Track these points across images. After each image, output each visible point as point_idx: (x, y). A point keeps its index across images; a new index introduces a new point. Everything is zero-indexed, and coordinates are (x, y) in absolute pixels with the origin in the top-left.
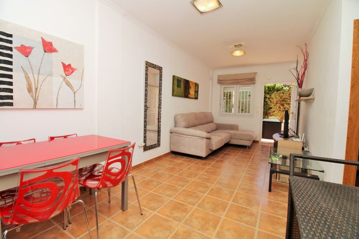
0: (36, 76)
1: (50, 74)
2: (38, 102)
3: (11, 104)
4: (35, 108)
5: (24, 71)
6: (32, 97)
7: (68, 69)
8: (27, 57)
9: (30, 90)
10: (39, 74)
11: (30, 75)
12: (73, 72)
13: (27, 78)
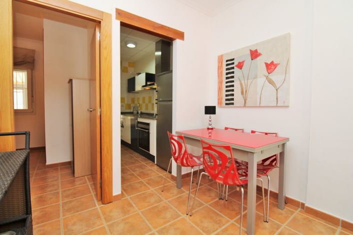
0: (246, 82)
1: (256, 77)
2: (247, 102)
3: (233, 104)
4: (245, 106)
5: (240, 80)
6: (244, 97)
7: (270, 67)
8: (241, 69)
9: (242, 93)
10: (248, 79)
11: (243, 82)
12: (275, 68)
13: (241, 85)
